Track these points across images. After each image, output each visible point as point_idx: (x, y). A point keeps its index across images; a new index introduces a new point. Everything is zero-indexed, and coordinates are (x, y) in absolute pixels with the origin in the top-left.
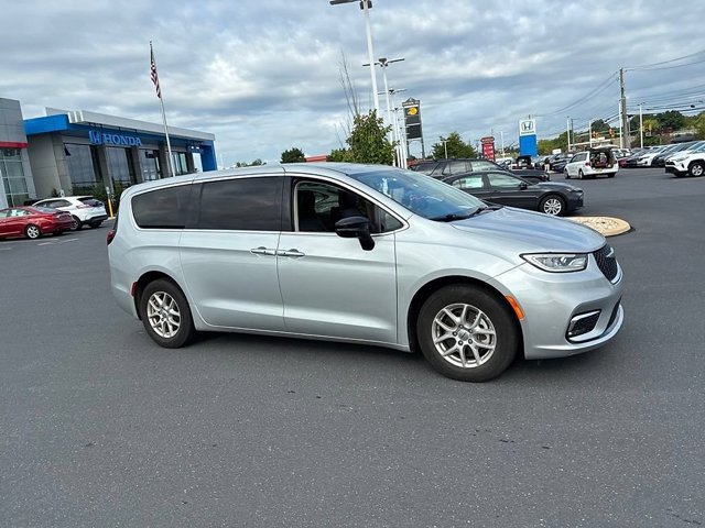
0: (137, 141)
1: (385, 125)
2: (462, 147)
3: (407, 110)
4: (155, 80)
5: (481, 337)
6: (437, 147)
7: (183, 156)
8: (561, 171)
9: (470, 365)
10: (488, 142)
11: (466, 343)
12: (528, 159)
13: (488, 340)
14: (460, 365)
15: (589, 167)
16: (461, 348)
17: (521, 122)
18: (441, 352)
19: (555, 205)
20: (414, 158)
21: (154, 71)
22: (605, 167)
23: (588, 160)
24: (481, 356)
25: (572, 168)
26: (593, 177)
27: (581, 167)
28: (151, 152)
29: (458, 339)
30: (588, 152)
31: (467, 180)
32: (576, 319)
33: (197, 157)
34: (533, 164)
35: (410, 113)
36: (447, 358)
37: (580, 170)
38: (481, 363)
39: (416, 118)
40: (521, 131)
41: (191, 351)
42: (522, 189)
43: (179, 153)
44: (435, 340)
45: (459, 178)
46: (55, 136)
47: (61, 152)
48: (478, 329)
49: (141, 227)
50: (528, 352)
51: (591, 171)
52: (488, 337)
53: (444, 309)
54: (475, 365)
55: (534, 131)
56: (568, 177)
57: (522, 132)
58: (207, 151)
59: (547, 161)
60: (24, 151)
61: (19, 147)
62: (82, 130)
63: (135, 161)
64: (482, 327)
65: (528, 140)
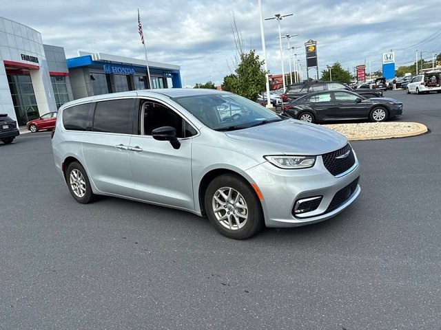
0: (132, 71)
1: (260, 60)
2: (342, 72)
3: (307, 48)
4: (141, 33)
5: (241, 210)
6: (325, 72)
7: (161, 80)
8: (405, 88)
9: (234, 228)
10: (361, 69)
11: (231, 213)
12: (383, 80)
13: (244, 213)
14: (228, 227)
15: (423, 86)
16: (229, 216)
17: (384, 54)
18: (218, 218)
19: (380, 114)
20: (312, 79)
21: (140, 27)
22: (435, 86)
23: (423, 81)
24: (240, 222)
25: (412, 87)
26: (427, 92)
27: (418, 86)
28: (142, 78)
29: (227, 210)
30: (423, 76)
31: (320, 96)
32: (300, 201)
33: (169, 81)
34: (388, 84)
35: (310, 50)
36: (221, 222)
37: (417, 88)
38: (240, 227)
39: (314, 53)
40: (384, 60)
41: (91, 206)
42: (358, 102)
43: (159, 78)
44: (215, 210)
45: (315, 95)
46: (85, 68)
47: (88, 78)
48: (238, 204)
49: (67, 129)
50: (267, 223)
51: (424, 88)
52: (245, 210)
53: (219, 190)
54: (236, 228)
55: (393, 60)
56: (409, 93)
57: (385, 62)
58: (176, 76)
59: (394, 82)
60: (67, 77)
61: (65, 75)
62: (100, 64)
63: (132, 83)
64: (240, 203)
65: (389, 67)
